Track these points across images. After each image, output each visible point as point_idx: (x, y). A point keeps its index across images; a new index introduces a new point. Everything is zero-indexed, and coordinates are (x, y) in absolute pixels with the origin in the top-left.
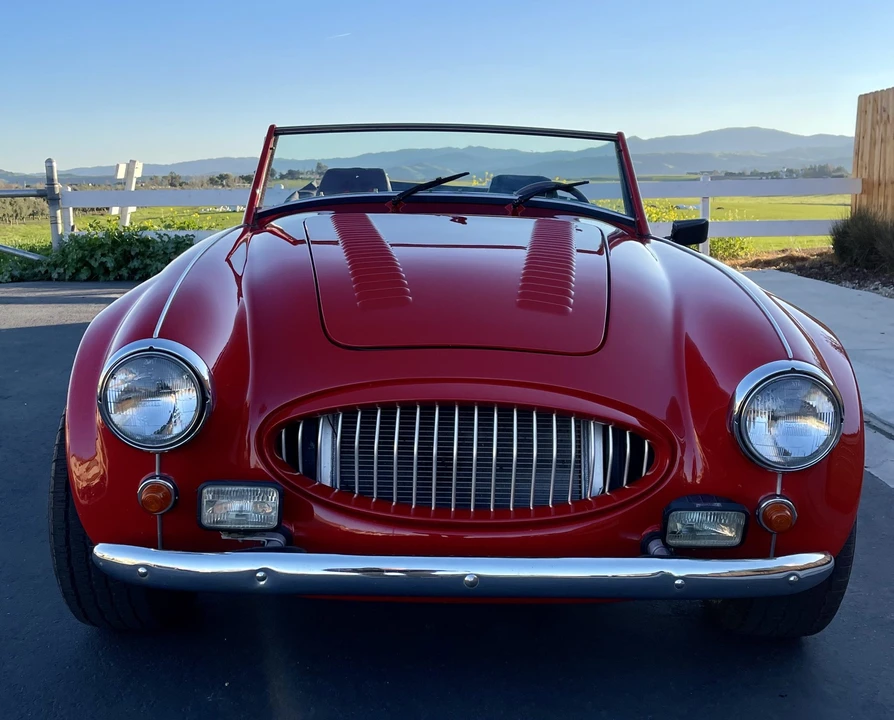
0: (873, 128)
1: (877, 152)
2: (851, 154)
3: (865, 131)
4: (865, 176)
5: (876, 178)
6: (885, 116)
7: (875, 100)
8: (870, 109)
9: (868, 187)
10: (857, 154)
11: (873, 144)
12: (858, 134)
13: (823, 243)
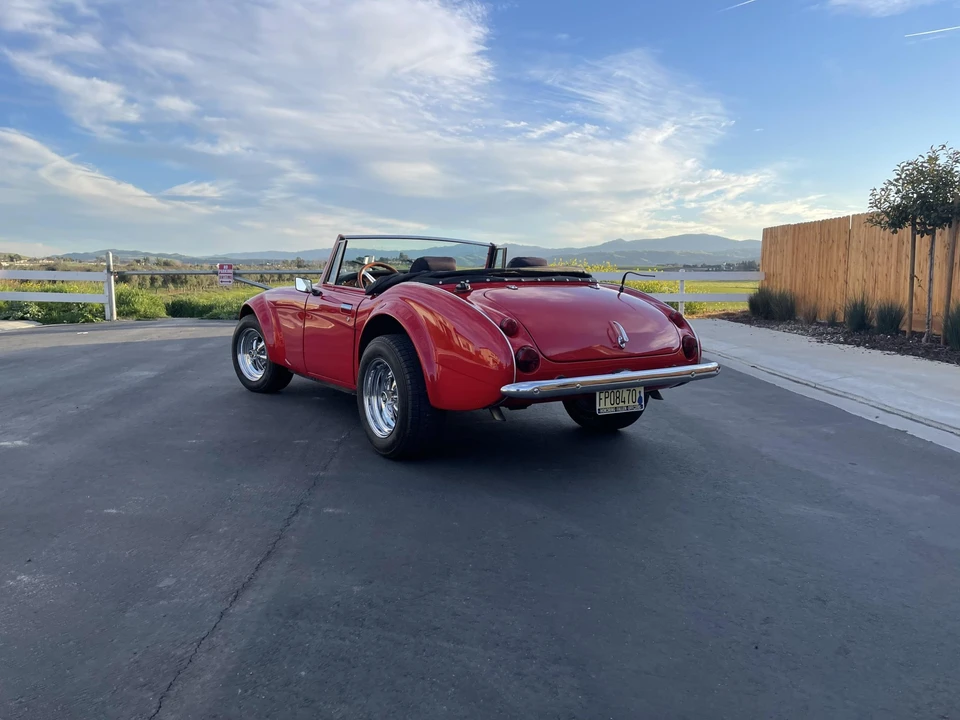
0: (770, 245)
1: (772, 259)
3: (766, 247)
4: (766, 271)
5: (771, 272)
6: (776, 240)
7: (771, 232)
8: (769, 236)
9: (767, 277)
11: (770, 253)
13: (744, 306)
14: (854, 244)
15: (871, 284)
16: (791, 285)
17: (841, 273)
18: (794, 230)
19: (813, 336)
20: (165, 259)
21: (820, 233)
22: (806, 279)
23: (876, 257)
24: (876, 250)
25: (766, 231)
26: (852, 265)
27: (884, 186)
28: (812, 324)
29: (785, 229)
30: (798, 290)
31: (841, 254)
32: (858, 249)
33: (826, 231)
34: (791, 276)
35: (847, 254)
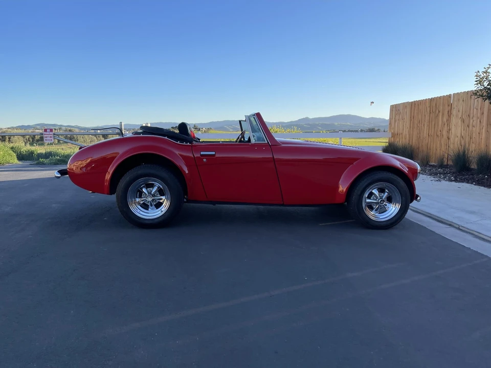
0: (395, 116)
1: (397, 124)
2: (388, 124)
3: (393, 117)
4: (393, 131)
5: (396, 132)
6: (399, 112)
7: (396, 107)
8: (394, 110)
9: (393, 135)
10: (390, 124)
11: (395, 121)
12: (390, 118)
14: (454, 112)
15: (467, 139)
16: (409, 141)
17: (445, 133)
18: (412, 105)
19: (430, 175)
20: (69, 128)
21: (430, 107)
22: (420, 137)
23: (471, 121)
24: (471, 117)
25: (392, 107)
26: (453, 127)
27: (484, 70)
28: (426, 166)
29: (405, 105)
30: (414, 142)
31: (445, 120)
32: (457, 116)
33: (434, 105)
34: (409, 135)
35: (449, 120)
